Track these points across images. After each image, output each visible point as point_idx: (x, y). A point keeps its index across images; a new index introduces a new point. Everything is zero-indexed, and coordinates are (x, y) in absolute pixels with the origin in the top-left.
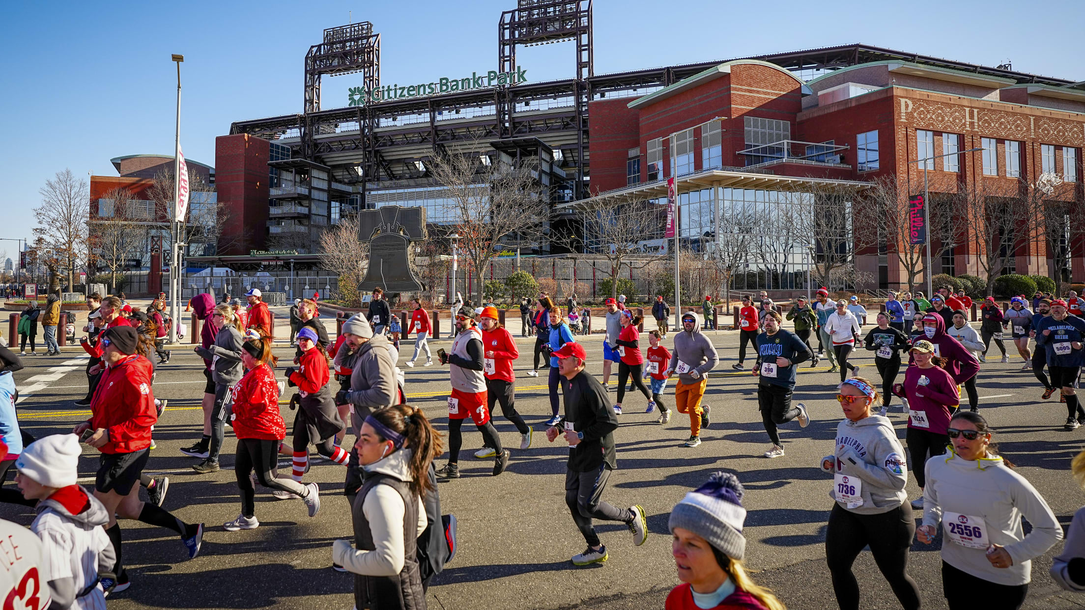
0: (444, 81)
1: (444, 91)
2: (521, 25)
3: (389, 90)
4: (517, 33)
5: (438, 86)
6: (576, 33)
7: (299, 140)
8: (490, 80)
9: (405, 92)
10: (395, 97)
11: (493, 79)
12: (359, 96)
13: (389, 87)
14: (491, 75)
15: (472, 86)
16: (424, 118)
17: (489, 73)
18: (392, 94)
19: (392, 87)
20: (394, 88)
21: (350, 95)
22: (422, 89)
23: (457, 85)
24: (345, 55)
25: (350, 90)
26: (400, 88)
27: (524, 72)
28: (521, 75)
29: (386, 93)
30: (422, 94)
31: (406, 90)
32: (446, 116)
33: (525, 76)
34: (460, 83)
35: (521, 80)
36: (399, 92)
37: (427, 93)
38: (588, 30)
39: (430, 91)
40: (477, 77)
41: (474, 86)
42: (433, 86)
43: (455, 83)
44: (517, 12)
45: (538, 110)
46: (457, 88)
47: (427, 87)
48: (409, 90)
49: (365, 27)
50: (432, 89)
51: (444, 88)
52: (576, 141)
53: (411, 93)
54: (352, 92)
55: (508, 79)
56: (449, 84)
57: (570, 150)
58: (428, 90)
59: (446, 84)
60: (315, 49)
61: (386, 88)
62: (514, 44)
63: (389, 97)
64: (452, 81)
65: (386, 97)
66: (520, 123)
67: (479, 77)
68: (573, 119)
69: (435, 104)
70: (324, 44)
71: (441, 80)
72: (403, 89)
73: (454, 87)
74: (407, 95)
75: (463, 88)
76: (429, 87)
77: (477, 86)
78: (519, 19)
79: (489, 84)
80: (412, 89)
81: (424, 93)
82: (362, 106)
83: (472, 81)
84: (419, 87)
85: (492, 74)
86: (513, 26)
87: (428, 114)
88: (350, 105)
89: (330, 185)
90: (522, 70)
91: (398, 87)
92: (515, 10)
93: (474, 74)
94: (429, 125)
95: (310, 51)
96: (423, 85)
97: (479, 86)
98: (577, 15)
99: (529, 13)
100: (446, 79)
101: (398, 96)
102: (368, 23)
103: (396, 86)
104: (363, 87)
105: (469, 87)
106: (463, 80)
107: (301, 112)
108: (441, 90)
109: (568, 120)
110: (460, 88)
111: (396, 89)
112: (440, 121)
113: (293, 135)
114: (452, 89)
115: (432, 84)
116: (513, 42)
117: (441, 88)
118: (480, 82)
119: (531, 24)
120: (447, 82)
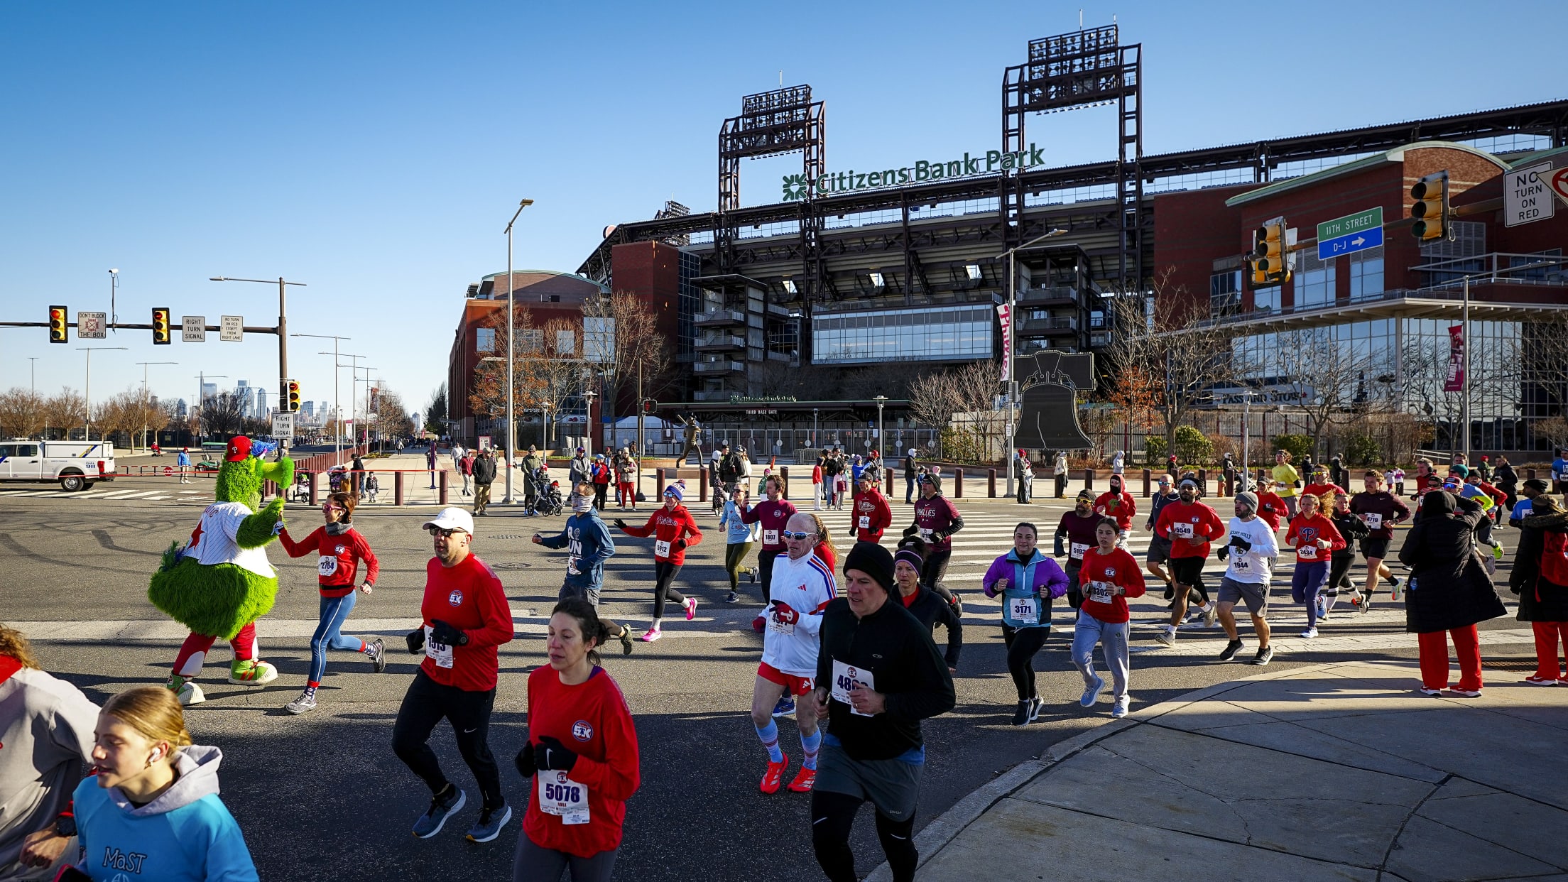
0: (922, 165)
1: (922, 179)
2: (1033, 84)
3: (841, 178)
4: (1026, 96)
5: (913, 173)
6: (1121, 92)
7: (713, 246)
8: (989, 163)
9: (865, 181)
10: (851, 187)
11: (994, 162)
12: (798, 187)
13: (841, 174)
14: (991, 157)
15: (962, 171)
16: (892, 216)
17: (989, 153)
18: (846, 183)
19: (846, 174)
20: (848, 175)
21: (784, 186)
22: (889, 176)
23: (941, 170)
24: (775, 130)
25: (785, 178)
26: (858, 176)
27: (1041, 151)
28: (1036, 156)
29: (837, 183)
30: (890, 185)
31: (867, 177)
32: (924, 213)
33: (1041, 156)
34: (946, 168)
35: (1036, 163)
36: (856, 181)
37: (897, 181)
38: (1136, 89)
39: (901, 178)
40: (970, 158)
41: (966, 172)
42: (906, 173)
43: (938, 168)
44: (1026, 69)
45: (1061, 203)
46: (941, 175)
47: (897, 173)
48: (870, 178)
49: (801, 92)
50: (905, 177)
51: (922, 174)
52: (1117, 244)
53: (874, 182)
54: (788, 182)
55: (1017, 160)
56: (929, 169)
57: (1101, 256)
58: (898, 178)
59: (925, 170)
60: (731, 125)
61: (837, 176)
62: (1024, 111)
63: (842, 188)
64: (934, 166)
65: (837, 188)
66: (1032, 222)
67: (974, 160)
68: (1111, 215)
69: (908, 198)
70: (742, 117)
71: (918, 163)
72: (862, 176)
73: (937, 174)
74: (868, 185)
75: (949, 174)
76: (900, 174)
77: (970, 172)
78: (1030, 77)
79: (989, 169)
80: (874, 176)
81: (893, 182)
82: (802, 200)
83: (963, 165)
84: (886, 173)
85: (993, 155)
86: (1023, 87)
87: (900, 210)
88: (785, 199)
89: (766, 307)
90: (1037, 149)
91: (854, 174)
92: (1025, 65)
93: (966, 155)
94: (901, 225)
95: (724, 127)
96: (892, 172)
97: (974, 171)
98: (1119, 70)
99: (1046, 67)
100: (926, 163)
101: (854, 187)
102: (807, 86)
103: (851, 172)
104: (804, 175)
105: (959, 173)
106: (950, 164)
107: (715, 209)
108: (918, 178)
109: (1105, 216)
110: (946, 174)
111: (851, 178)
112: (916, 220)
113: (704, 240)
114: (934, 176)
115: (905, 169)
116: (1021, 110)
117: (918, 174)
118: (975, 165)
119: (1046, 82)
120: (927, 166)
